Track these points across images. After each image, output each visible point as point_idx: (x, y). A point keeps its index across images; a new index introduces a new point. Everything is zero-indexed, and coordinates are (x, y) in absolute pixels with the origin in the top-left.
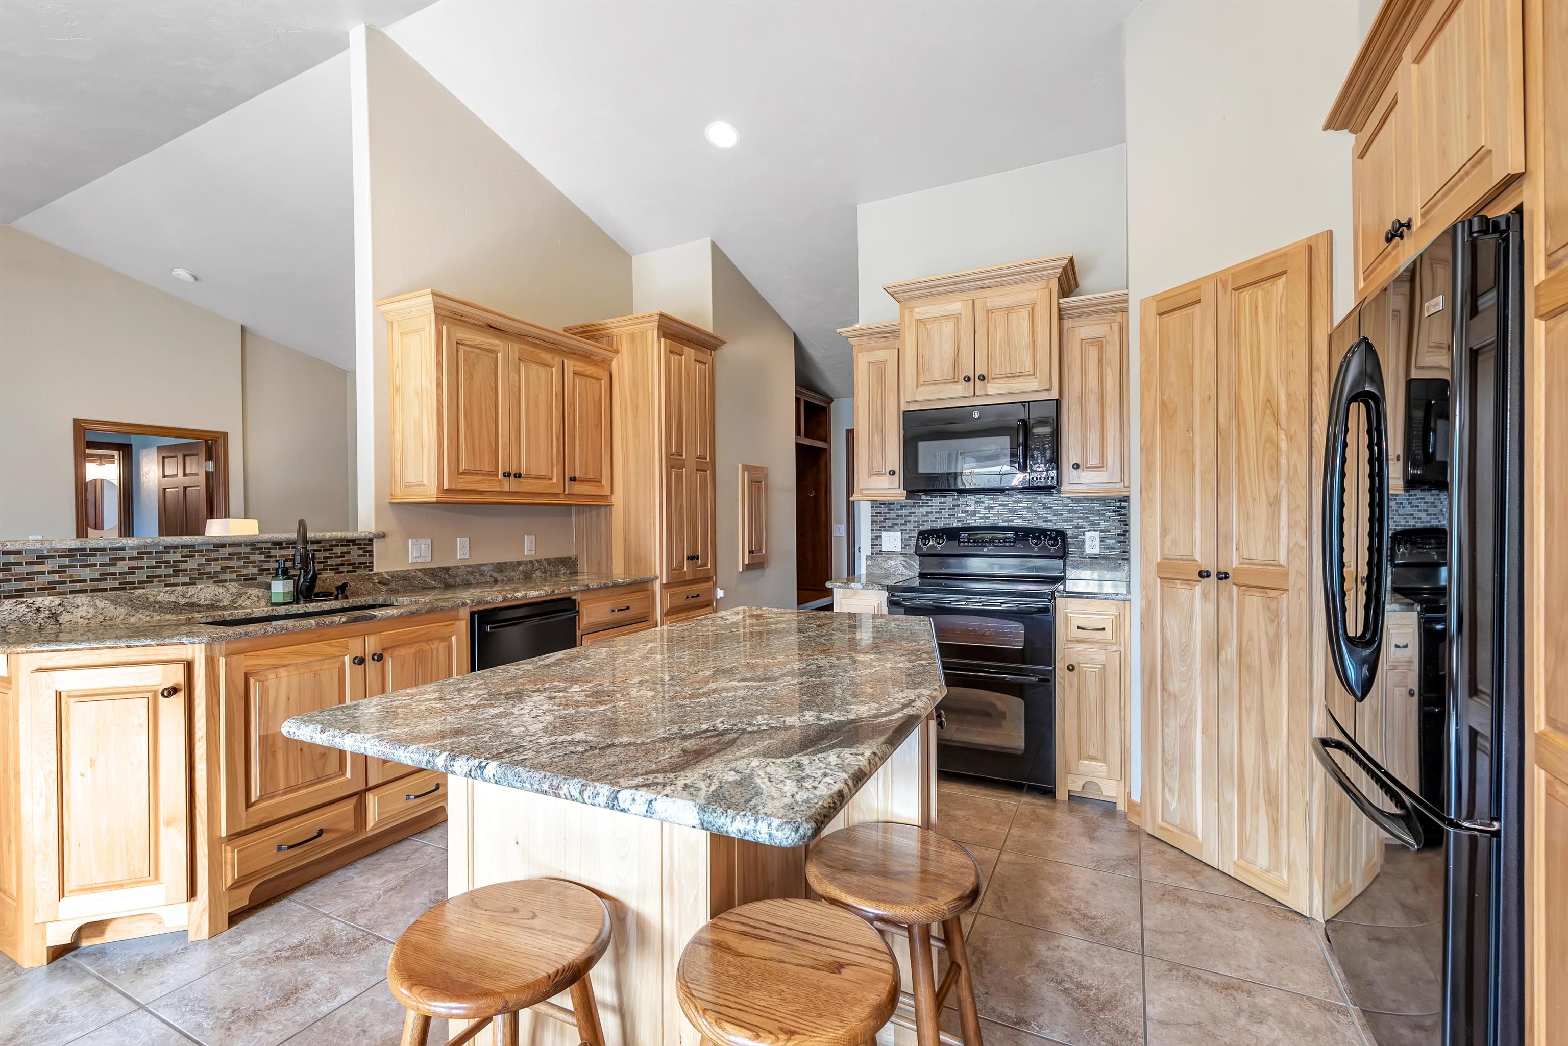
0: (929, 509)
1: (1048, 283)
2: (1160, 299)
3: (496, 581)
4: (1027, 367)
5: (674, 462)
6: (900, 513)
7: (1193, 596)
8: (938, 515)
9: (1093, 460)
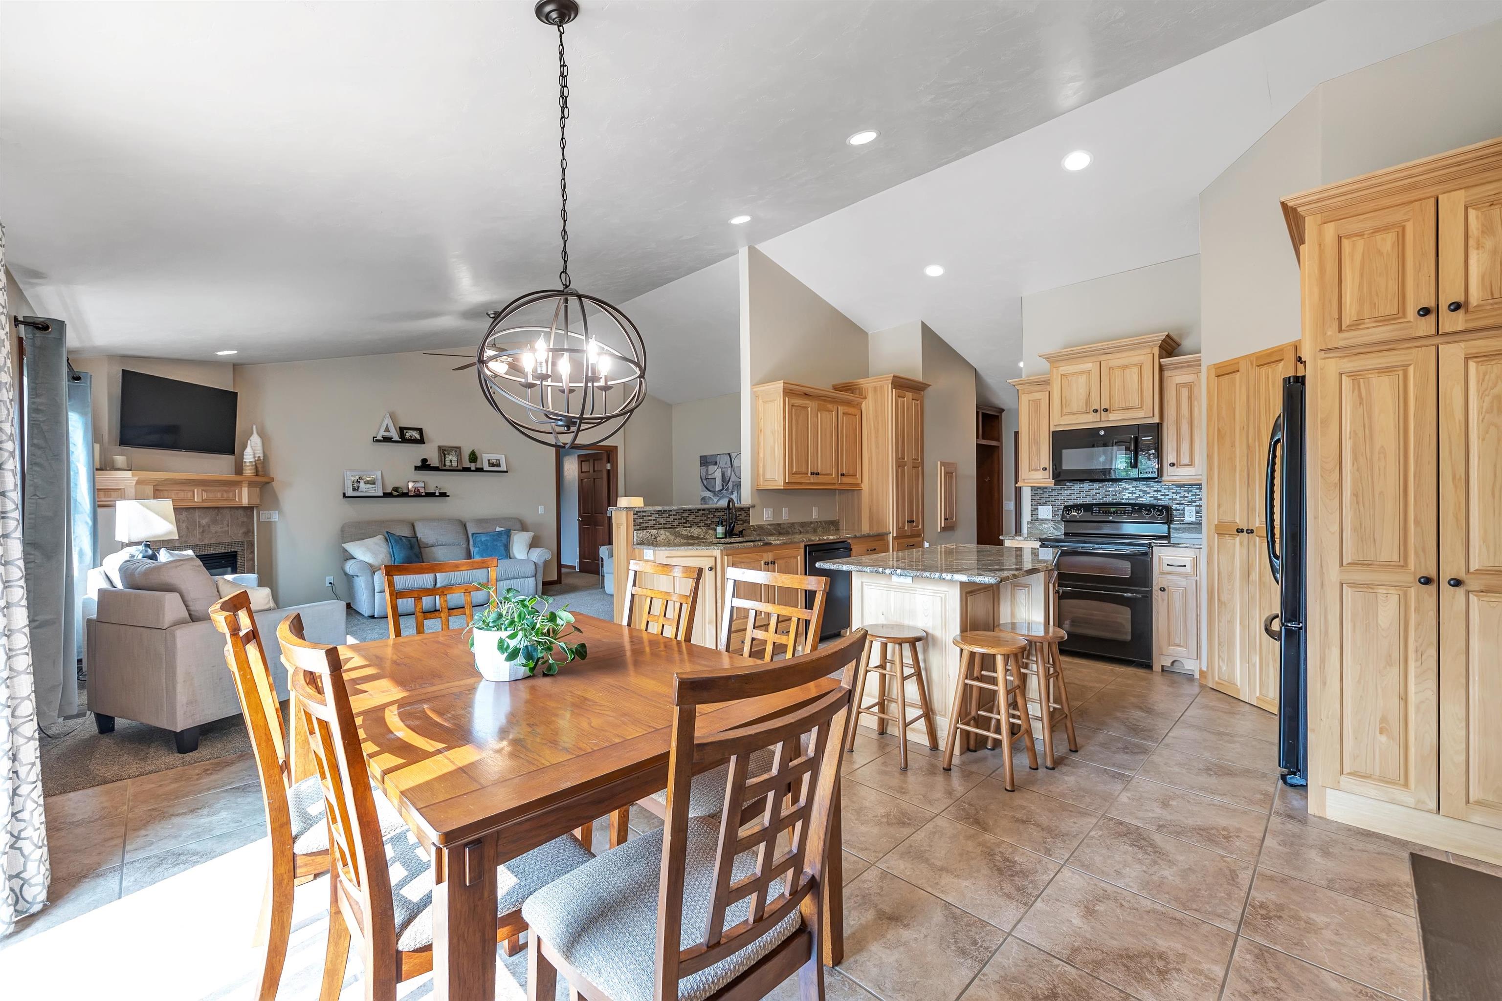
0: (1072, 492)
1: (1152, 350)
2: (1217, 367)
3: (801, 532)
4: (1137, 403)
5: (900, 464)
6: (1051, 494)
7: (1234, 545)
8: (1078, 496)
9: (1185, 460)
